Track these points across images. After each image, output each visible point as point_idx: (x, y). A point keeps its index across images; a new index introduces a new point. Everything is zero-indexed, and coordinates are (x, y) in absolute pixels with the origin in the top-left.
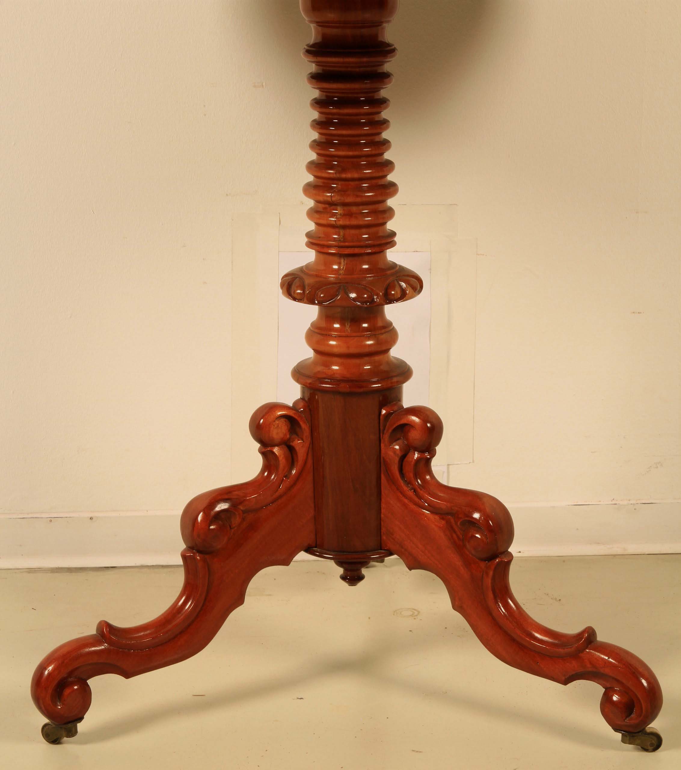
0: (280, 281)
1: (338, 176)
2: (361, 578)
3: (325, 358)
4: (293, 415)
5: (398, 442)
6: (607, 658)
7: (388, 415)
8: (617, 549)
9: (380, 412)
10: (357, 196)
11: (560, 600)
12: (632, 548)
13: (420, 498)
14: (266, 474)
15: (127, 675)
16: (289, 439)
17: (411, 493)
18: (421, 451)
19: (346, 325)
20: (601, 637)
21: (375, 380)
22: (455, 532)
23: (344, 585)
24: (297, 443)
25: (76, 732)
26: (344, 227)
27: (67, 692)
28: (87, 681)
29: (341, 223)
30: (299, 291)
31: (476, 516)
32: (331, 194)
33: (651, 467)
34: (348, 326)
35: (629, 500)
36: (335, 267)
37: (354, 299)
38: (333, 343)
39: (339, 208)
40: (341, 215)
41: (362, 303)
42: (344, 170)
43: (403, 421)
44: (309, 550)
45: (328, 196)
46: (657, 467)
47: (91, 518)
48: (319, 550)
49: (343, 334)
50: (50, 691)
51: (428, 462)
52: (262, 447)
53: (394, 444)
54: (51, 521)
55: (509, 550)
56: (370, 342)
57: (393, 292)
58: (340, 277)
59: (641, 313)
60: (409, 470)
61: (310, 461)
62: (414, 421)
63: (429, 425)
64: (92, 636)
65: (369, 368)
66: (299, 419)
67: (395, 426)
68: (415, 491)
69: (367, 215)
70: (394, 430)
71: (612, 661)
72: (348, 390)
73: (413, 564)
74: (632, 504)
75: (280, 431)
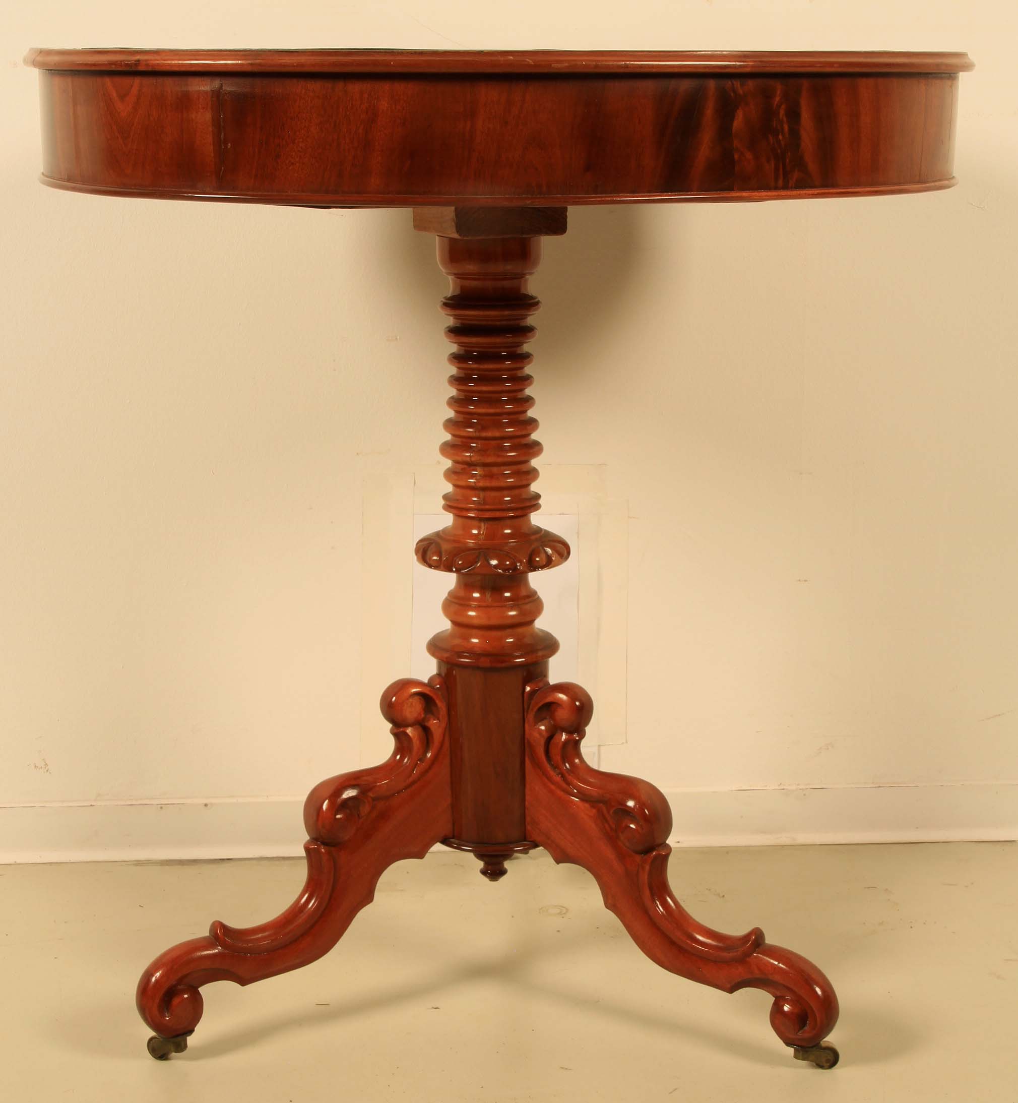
0: (415, 546)
1: (477, 434)
2: (503, 872)
3: (464, 630)
4: (428, 692)
5: (543, 722)
6: (776, 963)
7: (533, 692)
8: (784, 839)
9: (524, 689)
10: (498, 456)
11: (723, 896)
12: (803, 838)
13: (568, 784)
14: (398, 757)
15: (243, 982)
16: (424, 720)
17: (558, 778)
18: (570, 732)
19: (487, 594)
20: (770, 940)
21: (519, 653)
22: (607, 821)
23: (485, 880)
24: (433, 723)
25: (186, 1046)
26: (484, 489)
27: (176, 1001)
28: (199, 989)
29: (481, 484)
30: (435, 558)
31: (631, 804)
32: (469, 454)
33: (821, 748)
34: (489, 596)
35: (798, 785)
36: (475, 532)
37: (496, 567)
38: (472, 613)
39: (478, 468)
40: (480, 476)
41: (504, 570)
42: (484, 428)
43: (549, 699)
44: (445, 842)
45: (467, 456)
46: (828, 749)
47: (206, 805)
48: (457, 841)
49: (484, 604)
50: (157, 1000)
51: (577, 744)
52: (394, 727)
53: (539, 724)
54: (161, 808)
55: (667, 842)
56: (512, 613)
57: (538, 559)
58: (480, 542)
59: (807, 581)
60: (556, 753)
61: (447, 743)
62: (561, 699)
63: (577, 703)
64: (205, 938)
65: (511, 642)
66: (434, 697)
67: (540, 704)
68: (563, 776)
69: (509, 476)
70: (540, 709)
71: (782, 966)
72: (488, 665)
73: (561, 857)
74: (801, 789)
75: (413, 710)
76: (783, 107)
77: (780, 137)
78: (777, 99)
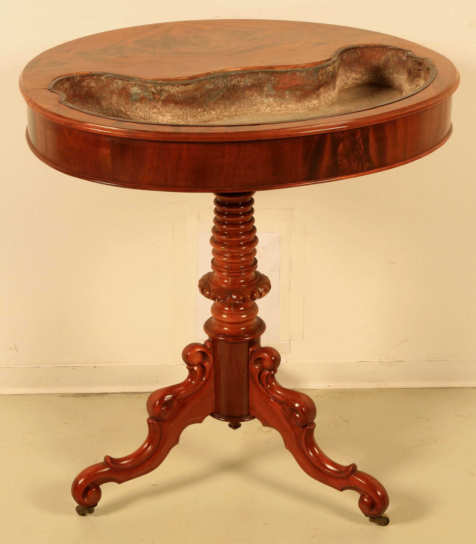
0: (198, 284)
1: (227, 239)
2: (239, 426)
3: (220, 323)
4: (204, 350)
5: (258, 365)
6: (361, 481)
7: (253, 352)
9: (249, 350)
10: (237, 249)
11: (348, 421)
12: (391, 385)
13: (270, 394)
14: (190, 380)
15: (119, 482)
16: (202, 362)
17: (264, 391)
18: (270, 371)
19: (232, 308)
20: (359, 469)
21: (247, 335)
22: (286, 412)
24: (207, 364)
25: (94, 511)
26: (231, 263)
27: (89, 493)
28: (100, 486)
29: (229, 261)
30: (208, 293)
31: (297, 405)
32: (224, 248)
33: (401, 342)
34: (233, 309)
35: (389, 359)
36: (226, 281)
37: (235, 300)
38: (224, 316)
39: (228, 254)
40: (229, 257)
41: (239, 302)
42: (231, 237)
43: (260, 356)
44: (212, 415)
45: (223, 249)
46: (404, 342)
47: (95, 367)
48: (217, 415)
49: (230, 313)
50: (81, 493)
51: (273, 376)
52: (188, 366)
53: (256, 366)
54: (73, 368)
55: (314, 421)
56: (244, 316)
57: (255, 295)
58: (228, 287)
59: (394, 263)
60: (264, 379)
61: (213, 373)
62: (265, 356)
63: (273, 358)
64: (102, 463)
65: (244, 329)
66: (207, 353)
67: (256, 358)
68: (266, 390)
69: (242, 257)
70: (256, 360)
71: (364, 482)
72: (232, 341)
73: (265, 423)
74: (390, 361)
75: (197, 359)
76: (361, 139)
77: (360, 151)
78: (358, 136)
